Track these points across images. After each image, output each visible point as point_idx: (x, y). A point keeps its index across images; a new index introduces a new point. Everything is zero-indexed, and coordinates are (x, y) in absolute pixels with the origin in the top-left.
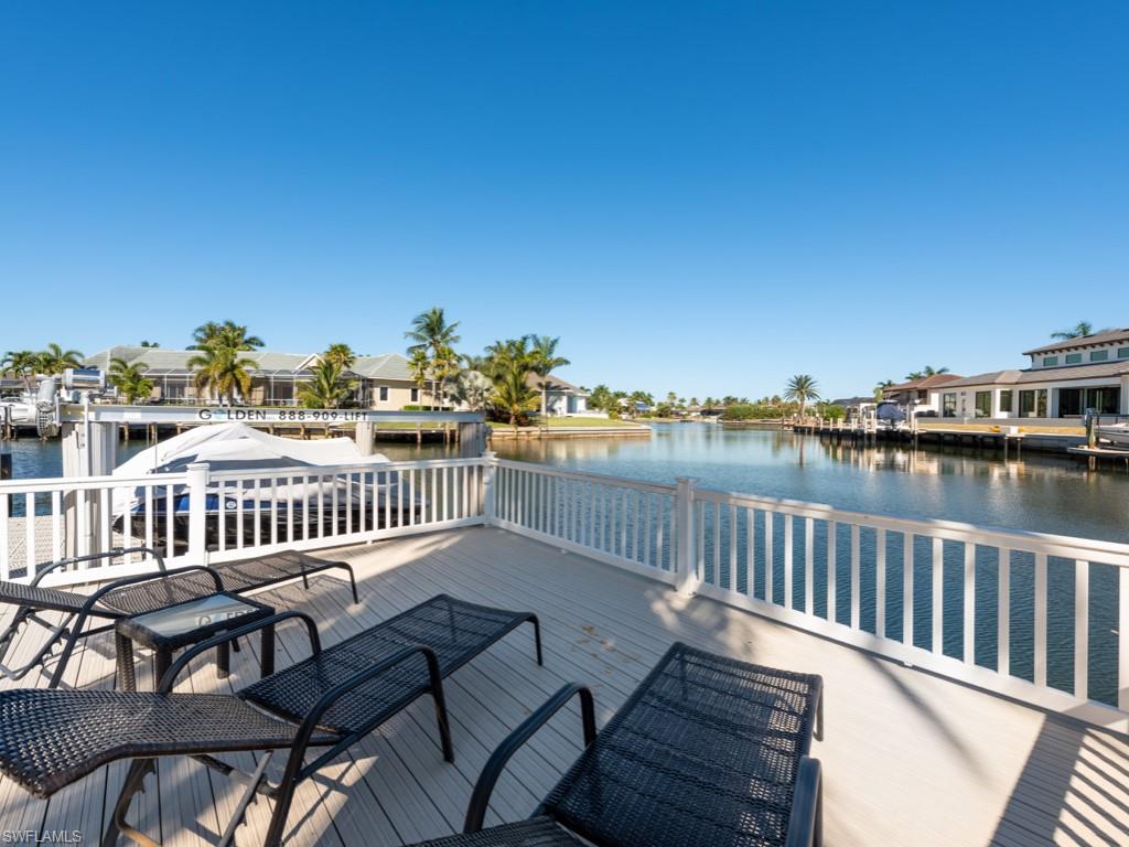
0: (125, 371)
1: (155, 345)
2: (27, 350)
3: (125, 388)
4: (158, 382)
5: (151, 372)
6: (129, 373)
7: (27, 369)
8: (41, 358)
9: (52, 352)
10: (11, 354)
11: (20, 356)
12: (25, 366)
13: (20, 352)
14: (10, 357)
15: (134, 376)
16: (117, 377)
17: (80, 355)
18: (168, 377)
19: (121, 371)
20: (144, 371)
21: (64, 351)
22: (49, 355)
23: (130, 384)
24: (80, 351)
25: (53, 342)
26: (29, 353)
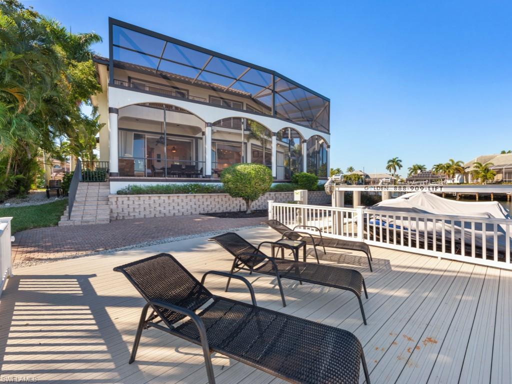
0: (481, 168)
1: (509, 152)
2: (440, 163)
3: (480, 175)
4: (499, 171)
5: (496, 167)
6: (483, 168)
7: (441, 171)
8: (446, 166)
9: (451, 163)
10: (435, 165)
11: (438, 166)
12: (440, 170)
13: (438, 164)
14: (435, 167)
15: (485, 169)
16: (477, 171)
17: (463, 163)
18: (505, 169)
19: (479, 168)
20: (491, 167)
21: (455, 162)
22: (449, 164)
23: (483, 173)
24: (462, 161)
25: (451, 159)
26: (441, 165)
